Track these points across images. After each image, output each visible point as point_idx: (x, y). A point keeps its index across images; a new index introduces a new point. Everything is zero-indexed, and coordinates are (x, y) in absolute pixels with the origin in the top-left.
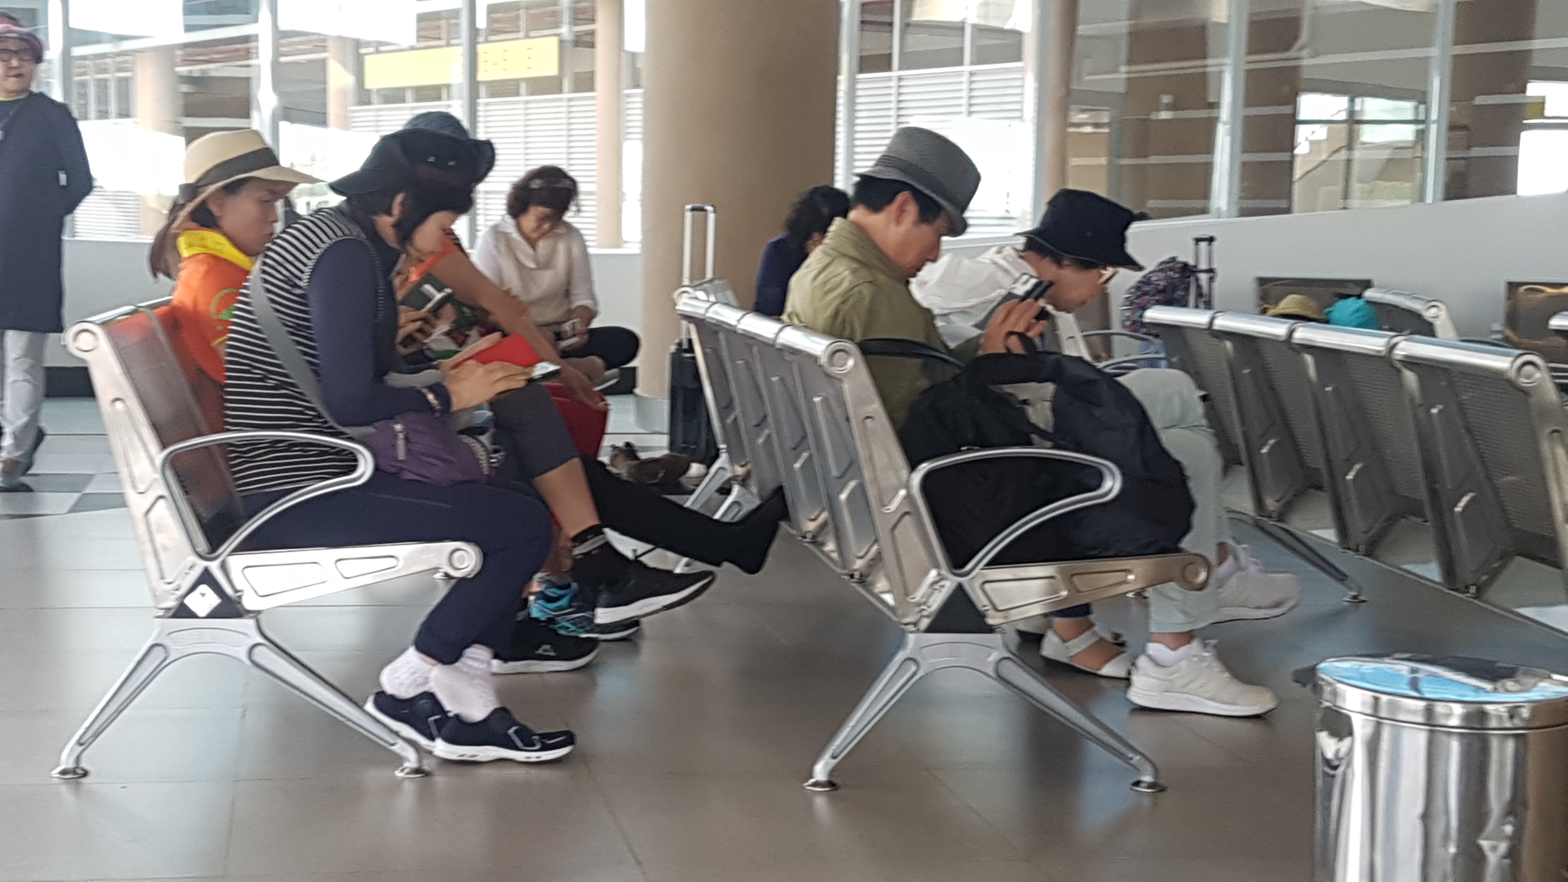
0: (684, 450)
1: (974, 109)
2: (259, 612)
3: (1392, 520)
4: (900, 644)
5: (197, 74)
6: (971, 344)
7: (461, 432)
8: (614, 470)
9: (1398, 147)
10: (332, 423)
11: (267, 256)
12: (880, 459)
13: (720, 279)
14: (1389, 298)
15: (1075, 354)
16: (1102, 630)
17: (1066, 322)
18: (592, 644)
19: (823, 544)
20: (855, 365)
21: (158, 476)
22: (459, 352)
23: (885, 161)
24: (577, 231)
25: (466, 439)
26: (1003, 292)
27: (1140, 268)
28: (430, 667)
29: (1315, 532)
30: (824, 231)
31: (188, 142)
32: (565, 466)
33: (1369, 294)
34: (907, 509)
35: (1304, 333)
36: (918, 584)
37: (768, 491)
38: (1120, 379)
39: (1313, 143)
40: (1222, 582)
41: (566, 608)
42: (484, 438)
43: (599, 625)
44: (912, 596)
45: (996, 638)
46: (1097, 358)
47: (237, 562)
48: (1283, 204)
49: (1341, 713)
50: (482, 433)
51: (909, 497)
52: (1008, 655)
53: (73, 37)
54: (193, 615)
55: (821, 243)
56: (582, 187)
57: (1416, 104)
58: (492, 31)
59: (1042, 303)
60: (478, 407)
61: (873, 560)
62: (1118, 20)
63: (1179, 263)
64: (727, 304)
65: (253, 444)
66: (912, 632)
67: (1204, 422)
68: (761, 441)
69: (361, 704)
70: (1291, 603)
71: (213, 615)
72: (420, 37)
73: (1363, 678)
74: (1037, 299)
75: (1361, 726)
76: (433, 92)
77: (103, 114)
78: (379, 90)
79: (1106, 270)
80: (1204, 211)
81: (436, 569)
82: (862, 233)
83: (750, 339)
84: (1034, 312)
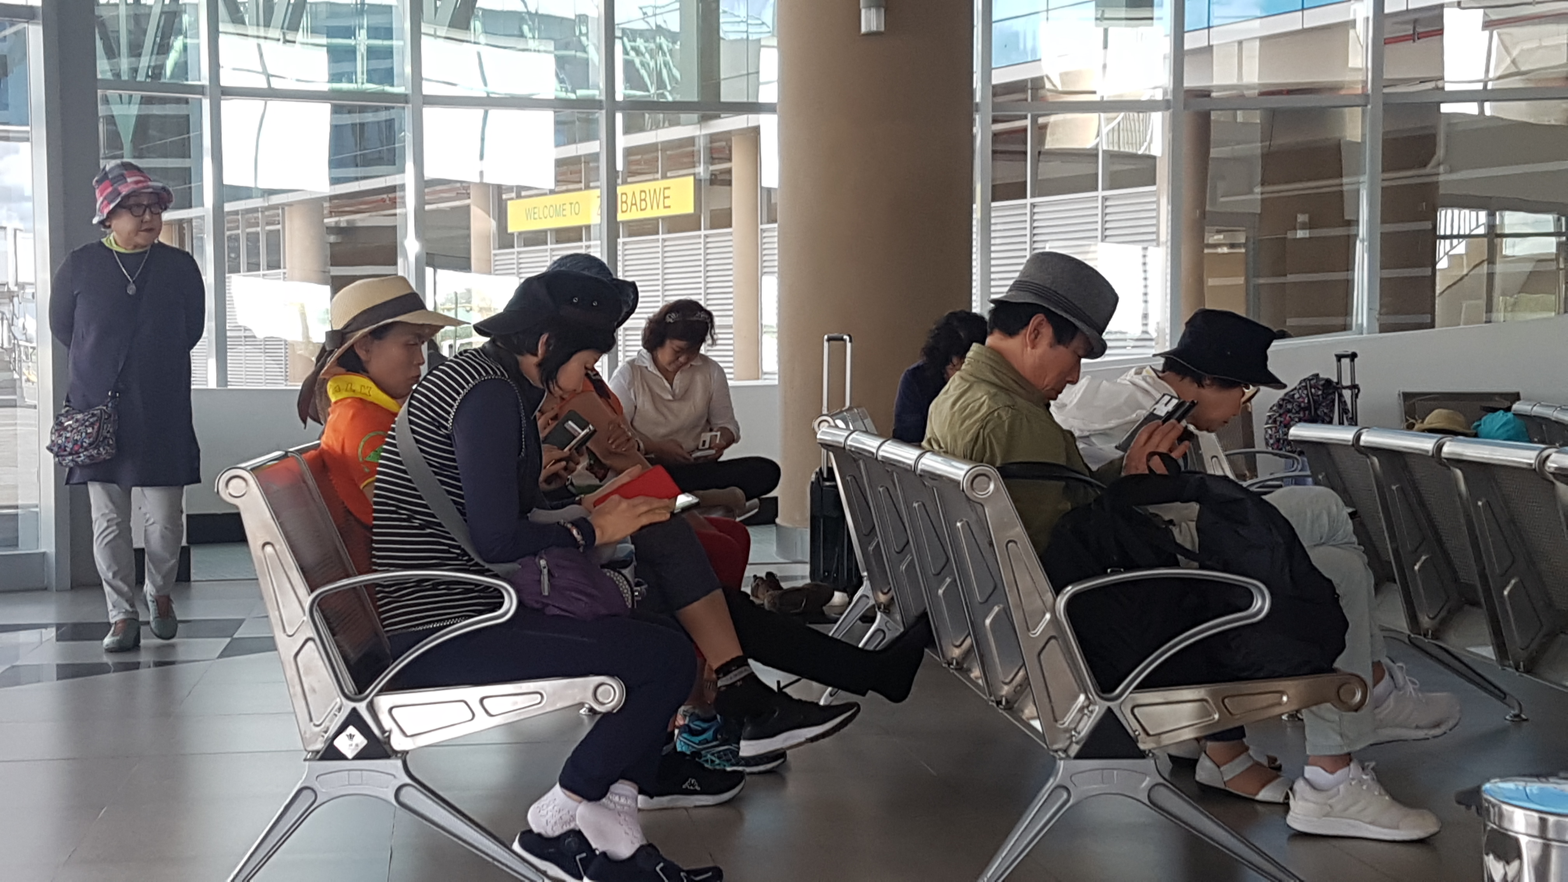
0: (825, 579)
1: (1108, 233)
2: (407, 752)
3: (1552, 636)
4: (1051, 770)
5: (343, 225)
6: (1114, 466)
7: (603, 566)
8: (757, 602)
9: (1540, 260)
10: (477, 559)
11: (412, 398)
12: (1024, 581)
13: (858, 407)
14: (1538, 410)
15: (1219, 473)
16: (1256, 754)
17: (1209, 441)
18: (739, 777)
19: (969, 670)
20: (996, 488)
21: (307, 618)
22: (600, 486)
23: (1018, 286)
24: (715, 364)
25: (609, 573)
26: (1144, 413)
27: (1285, 386)
28: (575, 804)
29: (1473, 649)
30: (962, 357)
31: (335, 290)
32: (708, 597)
33: (1516, 406)
34: (1053, 633)
35: (1451, 448)
36: (1067, 710)
37: (911, 620)
38: (1264, 497)
39: (1452, 258)
40: (1378, 703)
41: (711, 742)
42: (626, 572)
43: (743, 758)
44: (1062, 722)
45: (1149, 763)
46: (1244, 478)
47: (384, 702)
48: (1427, 319)
49: (1509, 836)
50: (625, 567)
51: (1055, 620)
52: (1162, 781)
53: (225, 193)
54: (342, 757)
55: (959, 369)
56: (717, 321)
57: (1556, 216)
58: (629, 172)
59: (1184, 423)
60: (623, 541)
61: (1020, 685)
62: (1252, 142)
63: (1323, 379)
64: (866, 432)
65: (400, 584)
66: (1061, 759)
67: (1354, 539)
68: (903, 567)
69: (507, 843)
70: (1451, 723)
71: (359, 756)
72: (558, 182)
73: (1528, 798)
74: (1179, 420)
75: (1529, 848)
76: (573, 234)
77: (253, 267)
78: (520, 233)
79: (1248, 388)
80: (1345, 328)
81: (581, 705)
82: (999, 357)
83: (890, 465)
84: (1175, 434)
